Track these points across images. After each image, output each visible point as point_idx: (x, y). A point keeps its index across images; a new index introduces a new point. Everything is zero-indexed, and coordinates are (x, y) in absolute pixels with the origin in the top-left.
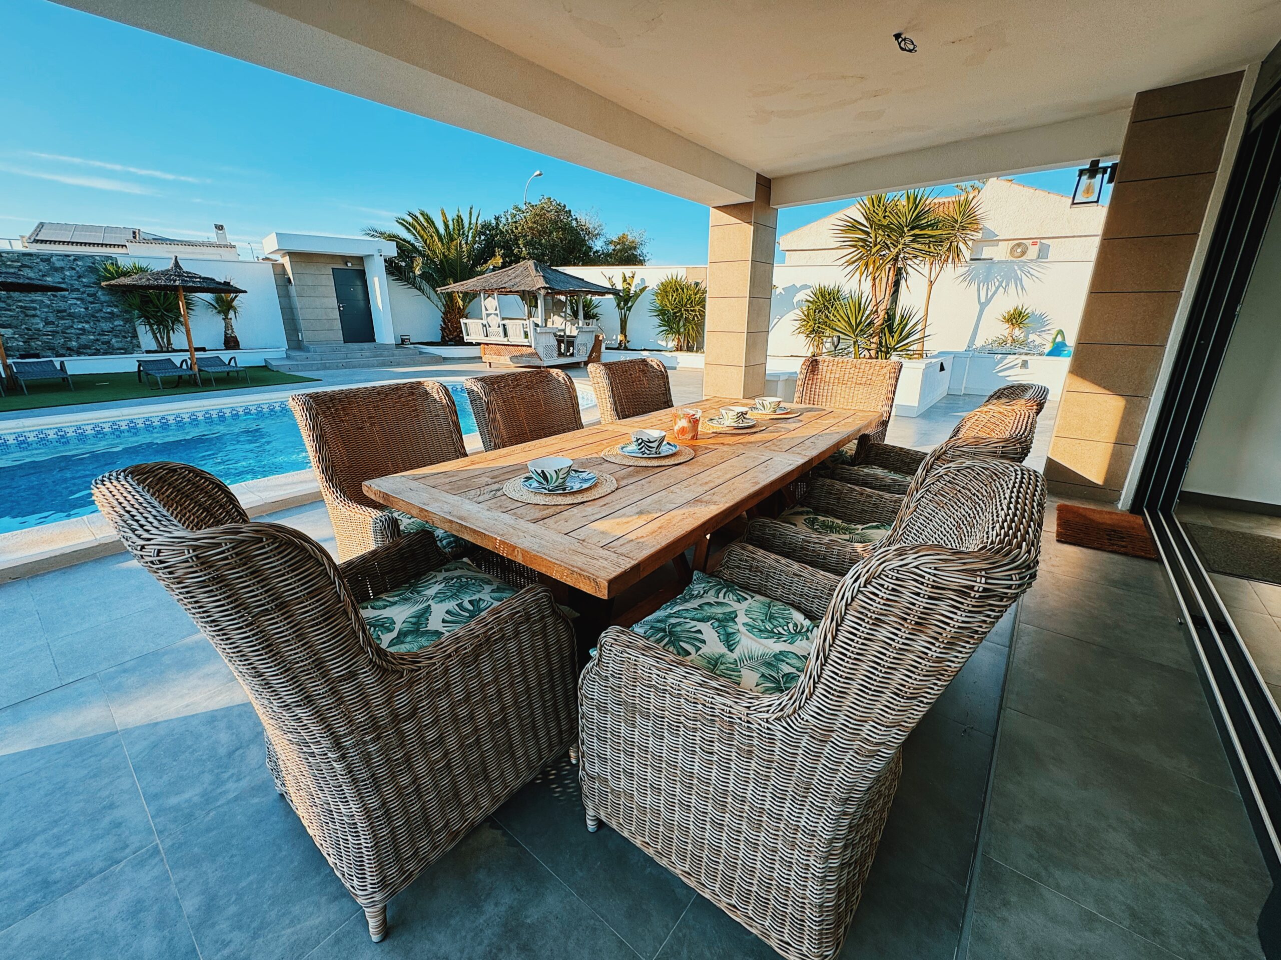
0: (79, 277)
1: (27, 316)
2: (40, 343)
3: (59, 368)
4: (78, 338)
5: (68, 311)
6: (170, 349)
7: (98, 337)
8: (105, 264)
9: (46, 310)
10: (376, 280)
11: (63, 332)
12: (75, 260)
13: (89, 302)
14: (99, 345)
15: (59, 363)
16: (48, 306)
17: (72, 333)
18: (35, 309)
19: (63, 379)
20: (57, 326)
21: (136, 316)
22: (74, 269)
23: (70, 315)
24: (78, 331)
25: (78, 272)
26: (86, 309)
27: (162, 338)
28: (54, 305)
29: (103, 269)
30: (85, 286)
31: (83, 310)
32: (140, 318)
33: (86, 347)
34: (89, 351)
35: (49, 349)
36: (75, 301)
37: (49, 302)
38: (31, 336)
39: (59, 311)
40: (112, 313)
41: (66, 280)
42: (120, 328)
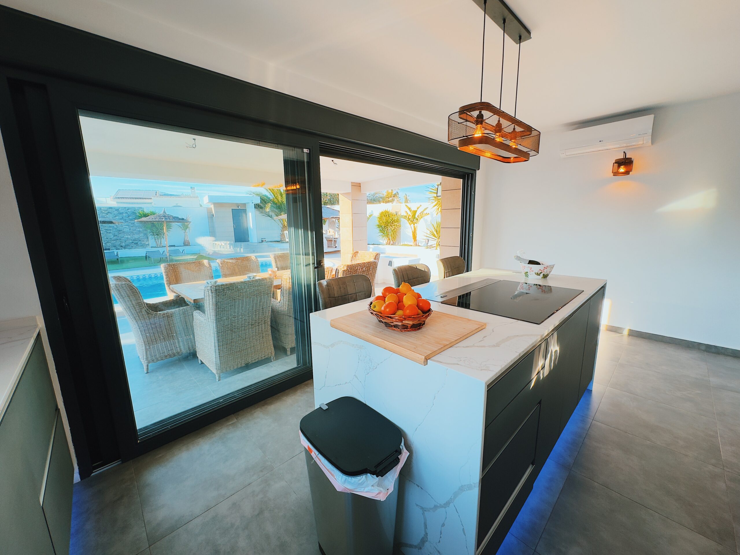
0: (129, 216)
1: (107, 233)
2: (111, 244)
3: (116, 255)
4: (126, 242)
5: (123, 231)
6: (161, 246)
7: (133, 241)
8: (139, 211)
9: (115, 230)
10: (250, 214)
11: (120, 240)
12: (128, 209)
13: (131, 227)
14: (133, 245)
15: (116, 252)
16: (116, 229)
17: (123, 240)
18: (110, 230)
19: (117, 259)
20: (118, 237)
21: (149, 232)
22: (127, 213)
23: (123, 232)
24: (126, 239)
25: (128, 214)
26: (130, 229)
27: (158, 241)
28: (118, 228)
29: (138, 213)
30: (130, 220)
31: (128, 230)
32: (150, 233)
33: (128, 245)
34: (129, 247)
35: (114, 247)
36: (126, 226)
37: (116, 227)
38: (108, 241)
39: (119, 231)
40: (139, 231)
41: (124, 218)
42: (142, 237)
